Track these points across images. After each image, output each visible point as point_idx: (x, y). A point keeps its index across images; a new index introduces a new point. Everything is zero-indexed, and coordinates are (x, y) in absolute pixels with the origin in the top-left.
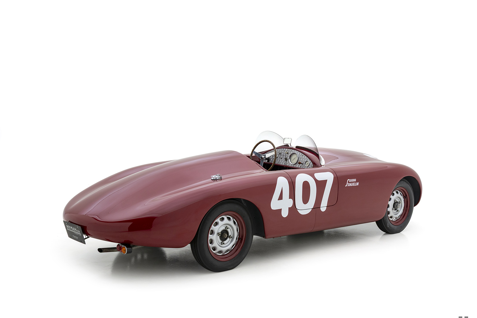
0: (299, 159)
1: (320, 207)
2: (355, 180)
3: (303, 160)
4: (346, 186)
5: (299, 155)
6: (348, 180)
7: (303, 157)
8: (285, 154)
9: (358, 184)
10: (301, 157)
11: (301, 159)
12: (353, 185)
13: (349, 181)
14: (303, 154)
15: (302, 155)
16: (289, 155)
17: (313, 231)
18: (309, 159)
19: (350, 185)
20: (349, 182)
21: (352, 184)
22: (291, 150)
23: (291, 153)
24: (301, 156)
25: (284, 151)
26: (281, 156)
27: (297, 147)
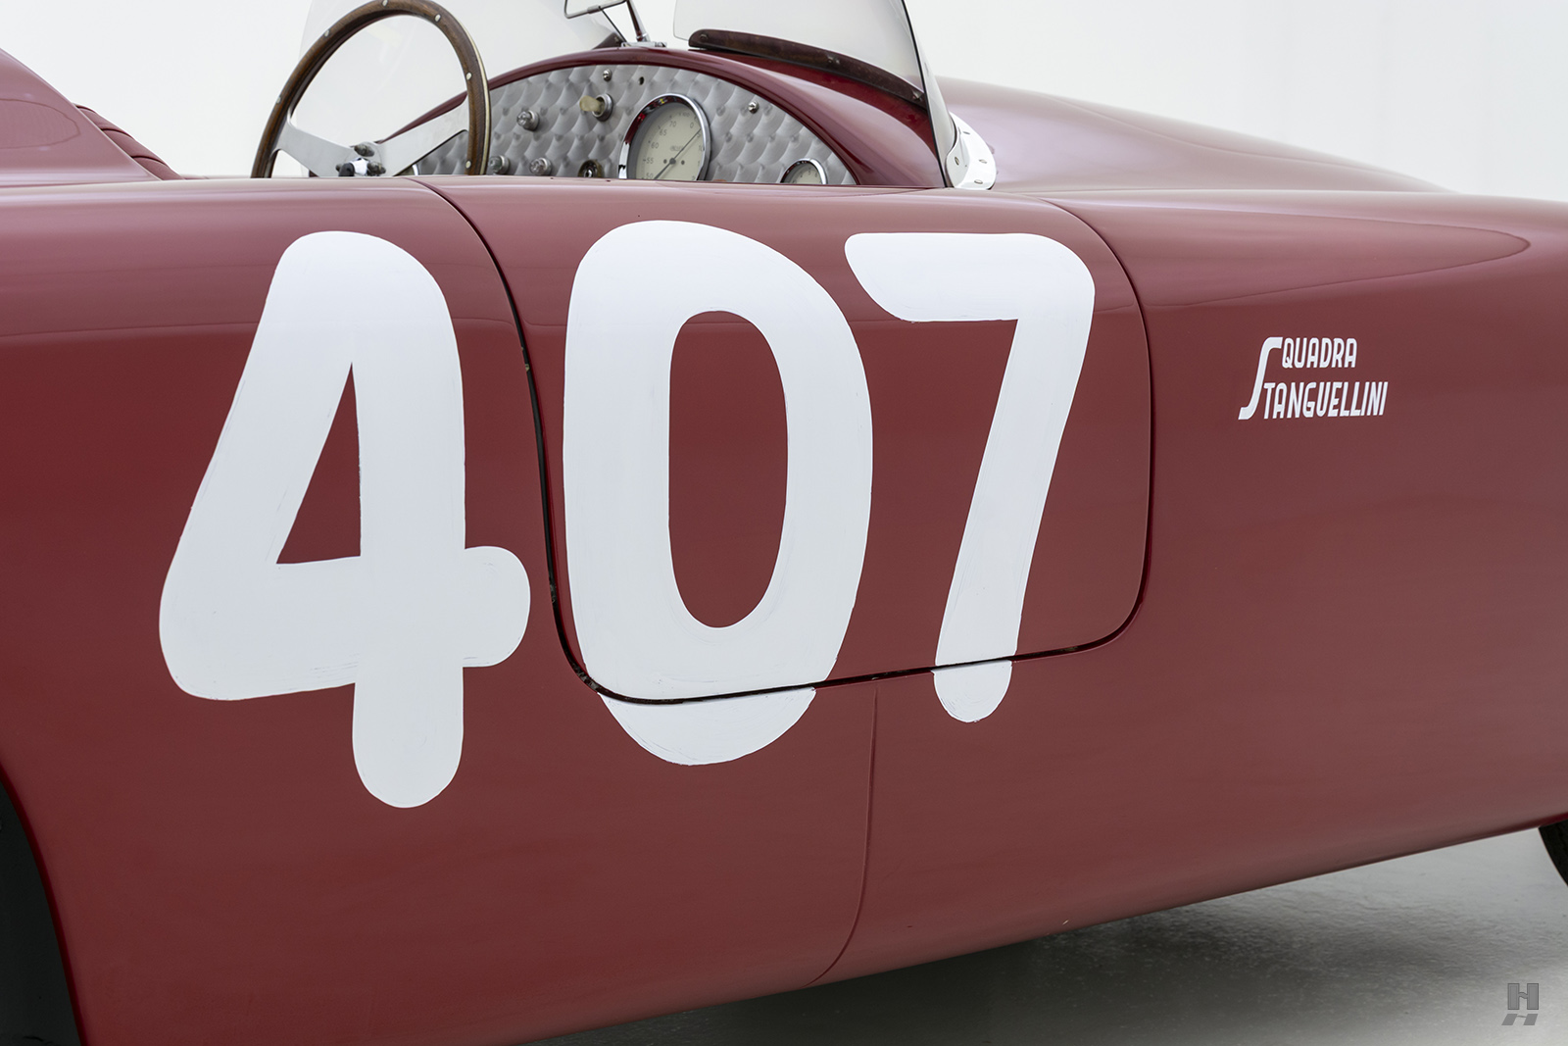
0: (720, 158)
1: (928, 670)
2: (1342, 352)
3: (762, 159)
4: (1246, 413)
5: (721, 111)
6: (1272, 343)
7: (757, 131)
8: (576, 129)
9: (1376, 398)
10: (734, 131)
11: (736, 150)
12: (1329, 402)
13: (1275, 355)
14: (755, 100)
15: (744, 110)
16: (623, 124)
17: (848, 968)
18: (815, 144)
19: (1295, 403)
20: (1276, 372)
21: (1313, 395)
22: (639, 71)
23: (642, 103)
24: (740, 118)
25: (574, 90)
26: (541, 151)
27: (706, 41)
